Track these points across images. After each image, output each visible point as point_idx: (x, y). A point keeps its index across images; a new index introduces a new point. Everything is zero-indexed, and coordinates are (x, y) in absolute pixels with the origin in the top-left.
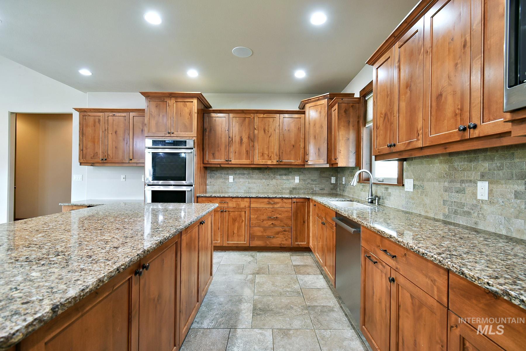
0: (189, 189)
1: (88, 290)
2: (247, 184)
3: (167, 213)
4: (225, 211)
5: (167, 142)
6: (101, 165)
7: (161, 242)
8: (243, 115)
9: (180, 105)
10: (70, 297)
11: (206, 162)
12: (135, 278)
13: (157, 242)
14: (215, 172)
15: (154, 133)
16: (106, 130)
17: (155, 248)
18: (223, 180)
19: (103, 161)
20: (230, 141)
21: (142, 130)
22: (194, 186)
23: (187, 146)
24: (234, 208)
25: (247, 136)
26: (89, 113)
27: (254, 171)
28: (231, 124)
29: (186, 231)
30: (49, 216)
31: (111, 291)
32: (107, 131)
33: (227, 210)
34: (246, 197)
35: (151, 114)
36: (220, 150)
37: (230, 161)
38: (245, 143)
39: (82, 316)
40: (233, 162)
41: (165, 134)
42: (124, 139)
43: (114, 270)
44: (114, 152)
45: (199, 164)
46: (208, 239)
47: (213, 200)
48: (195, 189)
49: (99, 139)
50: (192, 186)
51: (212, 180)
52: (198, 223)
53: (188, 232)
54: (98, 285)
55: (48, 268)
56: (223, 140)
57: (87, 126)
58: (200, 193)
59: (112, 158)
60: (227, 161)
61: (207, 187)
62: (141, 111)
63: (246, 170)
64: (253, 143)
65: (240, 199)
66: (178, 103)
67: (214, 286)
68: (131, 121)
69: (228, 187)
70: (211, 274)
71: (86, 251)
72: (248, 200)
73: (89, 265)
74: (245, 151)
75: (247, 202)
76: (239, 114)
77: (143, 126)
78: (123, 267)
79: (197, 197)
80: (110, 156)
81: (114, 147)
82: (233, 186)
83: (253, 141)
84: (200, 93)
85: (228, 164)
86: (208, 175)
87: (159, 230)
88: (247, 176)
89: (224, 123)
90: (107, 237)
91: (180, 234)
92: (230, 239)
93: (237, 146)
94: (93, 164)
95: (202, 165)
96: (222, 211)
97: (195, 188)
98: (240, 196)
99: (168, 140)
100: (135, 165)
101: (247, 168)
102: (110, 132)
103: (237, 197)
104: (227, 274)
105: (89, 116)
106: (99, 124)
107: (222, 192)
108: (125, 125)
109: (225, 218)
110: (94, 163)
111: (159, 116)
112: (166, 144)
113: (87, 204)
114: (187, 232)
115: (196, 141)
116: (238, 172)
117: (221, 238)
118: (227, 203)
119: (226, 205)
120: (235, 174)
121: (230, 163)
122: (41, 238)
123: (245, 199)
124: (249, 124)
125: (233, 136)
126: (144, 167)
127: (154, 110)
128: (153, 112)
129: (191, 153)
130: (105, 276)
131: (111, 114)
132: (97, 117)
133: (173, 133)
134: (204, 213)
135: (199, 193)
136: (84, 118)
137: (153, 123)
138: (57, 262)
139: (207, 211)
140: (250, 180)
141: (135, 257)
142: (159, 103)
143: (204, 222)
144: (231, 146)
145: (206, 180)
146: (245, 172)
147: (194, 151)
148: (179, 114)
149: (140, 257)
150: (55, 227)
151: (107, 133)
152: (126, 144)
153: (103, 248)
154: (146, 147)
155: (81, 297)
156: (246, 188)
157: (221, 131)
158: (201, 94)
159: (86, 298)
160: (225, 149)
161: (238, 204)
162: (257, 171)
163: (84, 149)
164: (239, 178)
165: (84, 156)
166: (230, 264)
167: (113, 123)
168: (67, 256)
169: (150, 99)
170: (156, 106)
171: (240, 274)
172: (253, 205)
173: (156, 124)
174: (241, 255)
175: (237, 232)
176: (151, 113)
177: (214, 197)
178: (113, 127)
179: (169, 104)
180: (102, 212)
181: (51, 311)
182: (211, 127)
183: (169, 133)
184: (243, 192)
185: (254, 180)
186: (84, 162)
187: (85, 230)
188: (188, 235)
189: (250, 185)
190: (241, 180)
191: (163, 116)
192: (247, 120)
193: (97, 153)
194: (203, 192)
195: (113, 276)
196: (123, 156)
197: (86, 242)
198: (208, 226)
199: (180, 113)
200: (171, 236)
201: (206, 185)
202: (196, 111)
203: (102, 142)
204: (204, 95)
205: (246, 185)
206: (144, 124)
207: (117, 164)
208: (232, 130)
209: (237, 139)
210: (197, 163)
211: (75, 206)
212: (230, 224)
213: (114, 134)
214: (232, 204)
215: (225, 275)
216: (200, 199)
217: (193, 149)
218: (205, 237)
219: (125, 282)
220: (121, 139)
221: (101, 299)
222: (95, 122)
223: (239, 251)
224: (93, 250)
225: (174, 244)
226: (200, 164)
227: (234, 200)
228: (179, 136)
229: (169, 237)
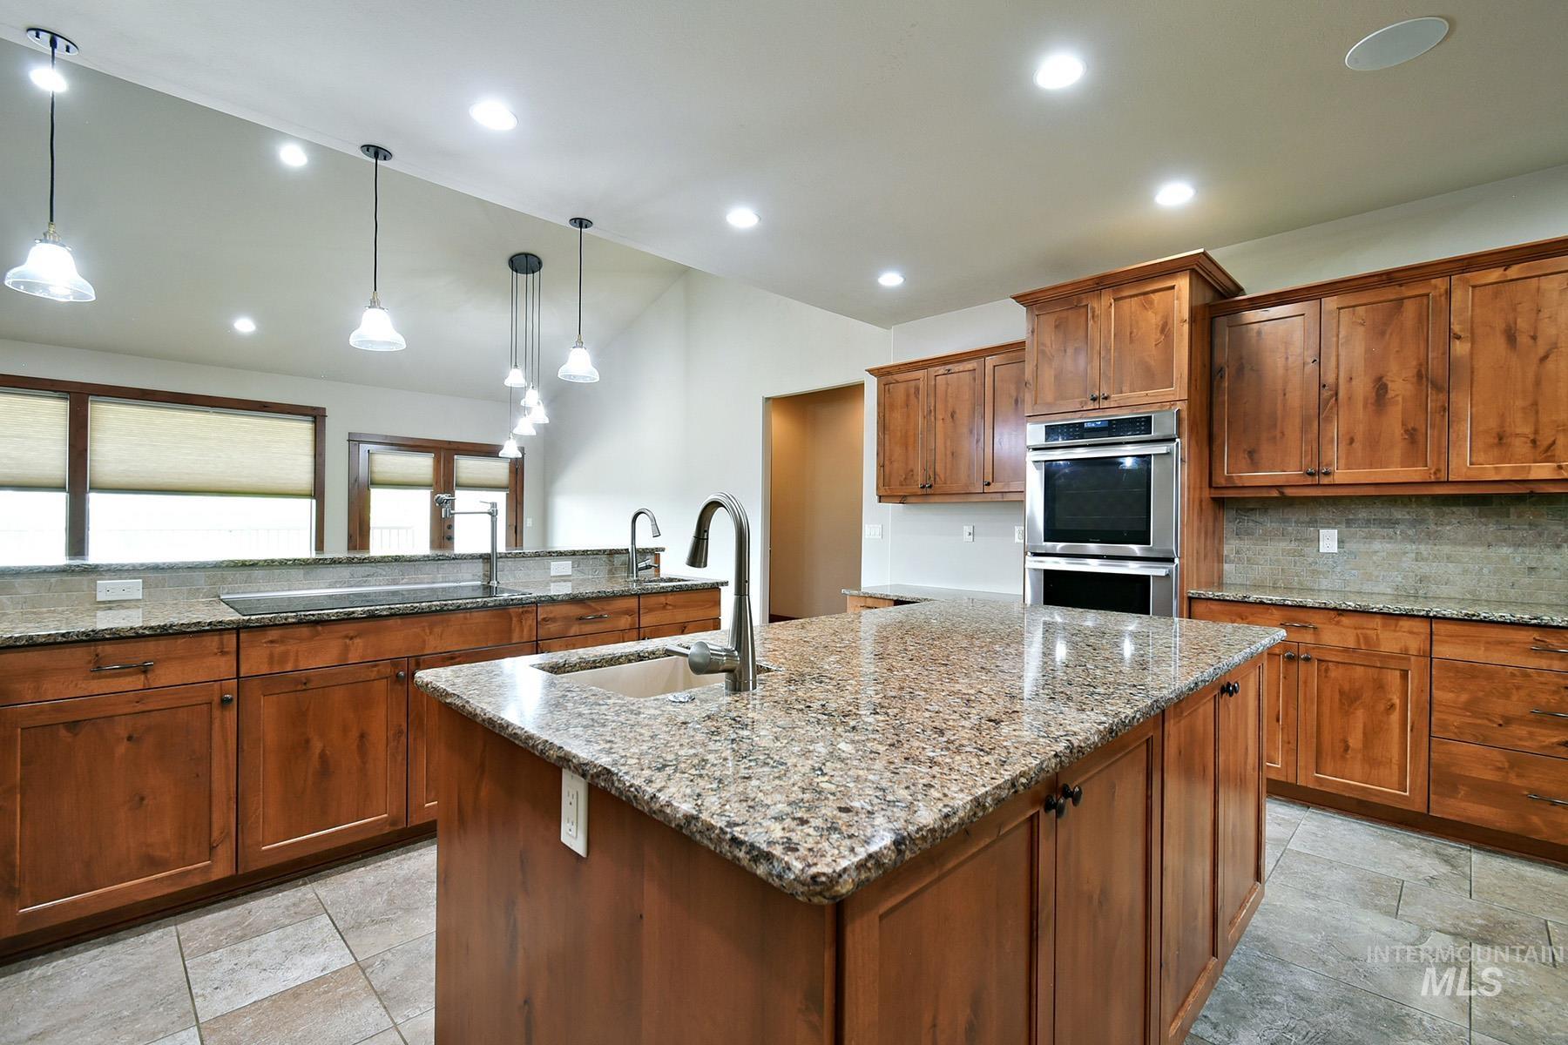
0: (1162, 572)
1: (955, 820)
2: (1407, 562)
3: (1104, 641)
4: (1307, 659)
5: (1089, 425)
6: (920, 499)
7: (1111, 731)
8: (1391, 293)
9: (1131, 306)
10: (925, 826)
11: (1223, 483)
12: (1046, 819)
13: (1101, 728)
14: (1257, 517)
15: (1049, 405)
16: (931, 412)
17: (1097, 744)
18: (1293, 545)
19: (924, 491)
20: (1327, 399)
21: (1016, 401)
22: (1177, 561)
23: (1154, 435)
24: (1346, 650)
25: (1410, 373)
26: (896, 377)
27: (1445, 509)
28: (1330, 336)
29: (1178, 710)
30: (837, 616)
31: (995, 837)
32: (933, 414)
33: (1314, 654)
34: (1409, 616)
35: (1041, 352)
36: (1279, 435)
37: (1327, 474)
38: (1400, 399)
39: (939, 879)
40: (1341, 475)
41: (1081, 402)
42: (971, 431)
43: (1006, 782)
44: (948, 466)
45: (1194, 488)
46: (1247, 749)
47: (1252, 614)
48: (1182, 574)
49: (915, 435)
50: (1171, 560)
51: (1246, 544)
52: (1213, 689)
53: (1185, 714)
54: (975, 814)
55: (863, 738)
56: (1294, 398)
57: (892, 407)
58: (1199, 587)
59: (945, 483)
60: (1311, 474)
61: (1226, 566)
62: (1014, 349)
63: (1405, 505)
64: (1443, 397)
65: (1378, 621)
66: (1121, 302)
67: (1268, 922)
68: (989, 380)
69: (1314, 572)
70: (1258, 876)
71: (927, 714)
72: (1422, 627)
73: (943, 753)
74: (1398, 431)
75: (1411, 632)
76: (1372, 292)
77: (1018, 389)
78: (1024, 780)
79: (1190, 599)
80: (939, 476)
81: (949, 453)
82: (1338, 569)
83: (1443, 387)
84: (1202, 250)
85: (1318, 485)
86: (1229, 527)
87: (1097, 691)
88: (1410, 532)
89: (1298, 337)
90: (962, 686)
91: (1160, 715)
92: (1329, 764)
93: (1360, 413)
94: (903, 499)
95: (1206, 494)
96: (1290, 658)
97: (1181, 570)
98: (1376, 605)
99: (1091, 419)
100: (998, 497)
101: (1410, 497)
102: (940, 417)
103: (1363, 612)
104: (1320, 892)
105: (898, 382)
106: (918, 398)
107: (1289, 589)
108: (974, 394)
109: (1305, 682)
110: (905, 496)
111: (1065, 351)
112: (1085, 434)
113: (894, 594)
114: (1182, 713)
115: (1185, 414)
116: (1363, 514)
117: (1286, 753)
118: (1315, 628)
119: (1308, 637)
120: (1349, 523)
121: (1325, 480)
122: (835, 665)
123: (1405, 624)
124: (1420, 321)
125: (1341, 381)
126: (1022, 502)
127: (1049, 338)
128: (1049, 344)
129: (1168, 453)
130: (987, 792)
131: (941, 370)
132: (913, 383)
133: (1106, 398)
134: (1237, 658)
135: (1195, 585)
136: (887, 390)
137: (1048, 375)
138: (878, 728)
139: (1248, 650)
140: (1424, 549)
141: (1049, 759)
142: (1064, 314)
143: (1234, 687)
144: (1328, 420)
145: (1221, 541)
146: (1398, 514)
147: (1179, 447)
148: (1127, 335)
149: (1061, 762)
150: (854, 645)
151: (933, 418)
152: (977, 442)
153: (965, 716)
154: (1028, 448)
155: (944, 831)
156: (1405, 577)
157: (1286, 369)
158: (1204, 253)
159: (952, 837)
160: (1305, 427)
161: (1366, 638)
162: (1463, 509)
163: (887, 463)
164: (1370, 537)
165: (887, 480)
166: (1331, 862)
167: (946, 391)
168: (893, 718)
169: (1039, 309)
170: (1056, 327)
171: (1387, 913)
172: (1443, 650)
173: (1056, 377)
174: (1385, 838)
175: (1360, 745)
176: (1042, 348)
177: (1255, 603)
178: (946, 401)
179: (1093, 312)
180: (936, 619)
181: (893, 847)
182: (1241, 358)
183: (1094, 399)
184: (1389, 591)
185: (1447, 549)
186: (885, 494)
187: (911, 660)
188: (1182, 722)
189: (1424, 569)
190: (1377, 545)
191: (1076, 349)
192: (1410, 308)
193: (912, 471)
194: (1210, 585)
195: (1003, 799)
196: (969, 476)
197: (921, 690)
198: (1245, 706)
199: (1131, 334)
200: (1138, 716)
201: (1220, 559)
202: (1186, 315)
203: (922, 444)
204: (1212, 254)
205: (1404, 565)
206: (1021, 383)
207: (954, 496)
208: (1333, 359)
209: (1362, 387)
210: (1189, 488)
211: (871, 597)
212: (1326, 710)
213: (949, 419)
214: (1335, 636)
215: (1315, 897)
216: (1199, 608)
217: (1174, 440)
218: (1236, 738)
219: (1024, 822)
220: (965, 430)
221: (975, 850)
222: (908, 396)
223: (1371, 821)
224: (941, 714)
225: (1143, 742)
226: (1201, 488)
227: (1345, 620)
228: (1126, 402)
229: (1133, 718)
